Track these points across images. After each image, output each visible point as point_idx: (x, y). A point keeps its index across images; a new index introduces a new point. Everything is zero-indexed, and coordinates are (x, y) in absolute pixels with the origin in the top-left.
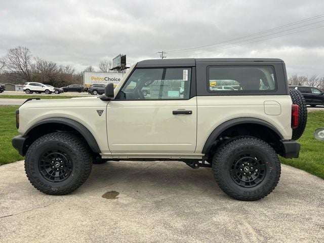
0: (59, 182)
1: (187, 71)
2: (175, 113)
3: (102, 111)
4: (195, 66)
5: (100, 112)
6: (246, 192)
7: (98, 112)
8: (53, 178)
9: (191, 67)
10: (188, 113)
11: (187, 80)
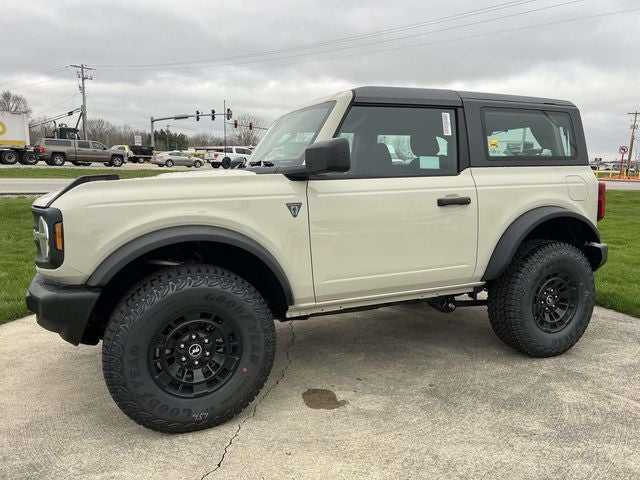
0: (206, 394)
1: (448, 114)
2: (442, 203)
3: (299, 205)
4: (462, 107)
5: (294, 208)
6: (555, 341)
7: (289, 208)
8: (189, 388)
9: (455, 108)
10: (465, 202)
11: (450, 134)
